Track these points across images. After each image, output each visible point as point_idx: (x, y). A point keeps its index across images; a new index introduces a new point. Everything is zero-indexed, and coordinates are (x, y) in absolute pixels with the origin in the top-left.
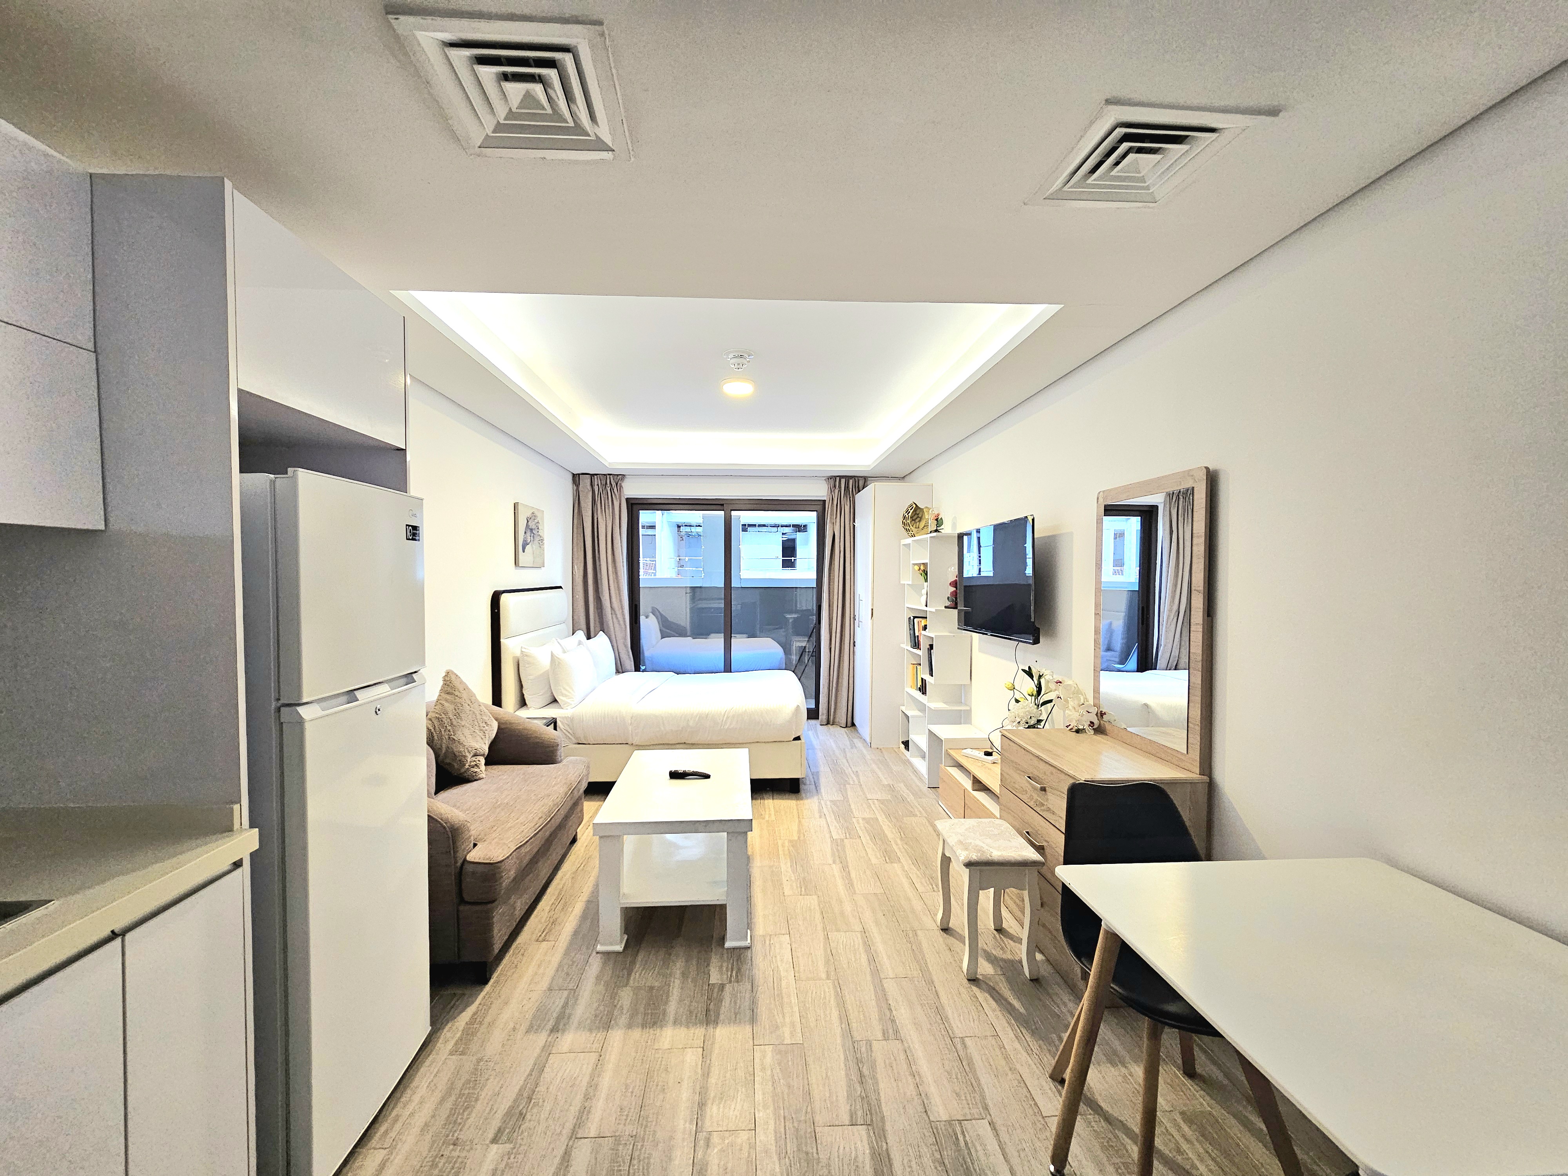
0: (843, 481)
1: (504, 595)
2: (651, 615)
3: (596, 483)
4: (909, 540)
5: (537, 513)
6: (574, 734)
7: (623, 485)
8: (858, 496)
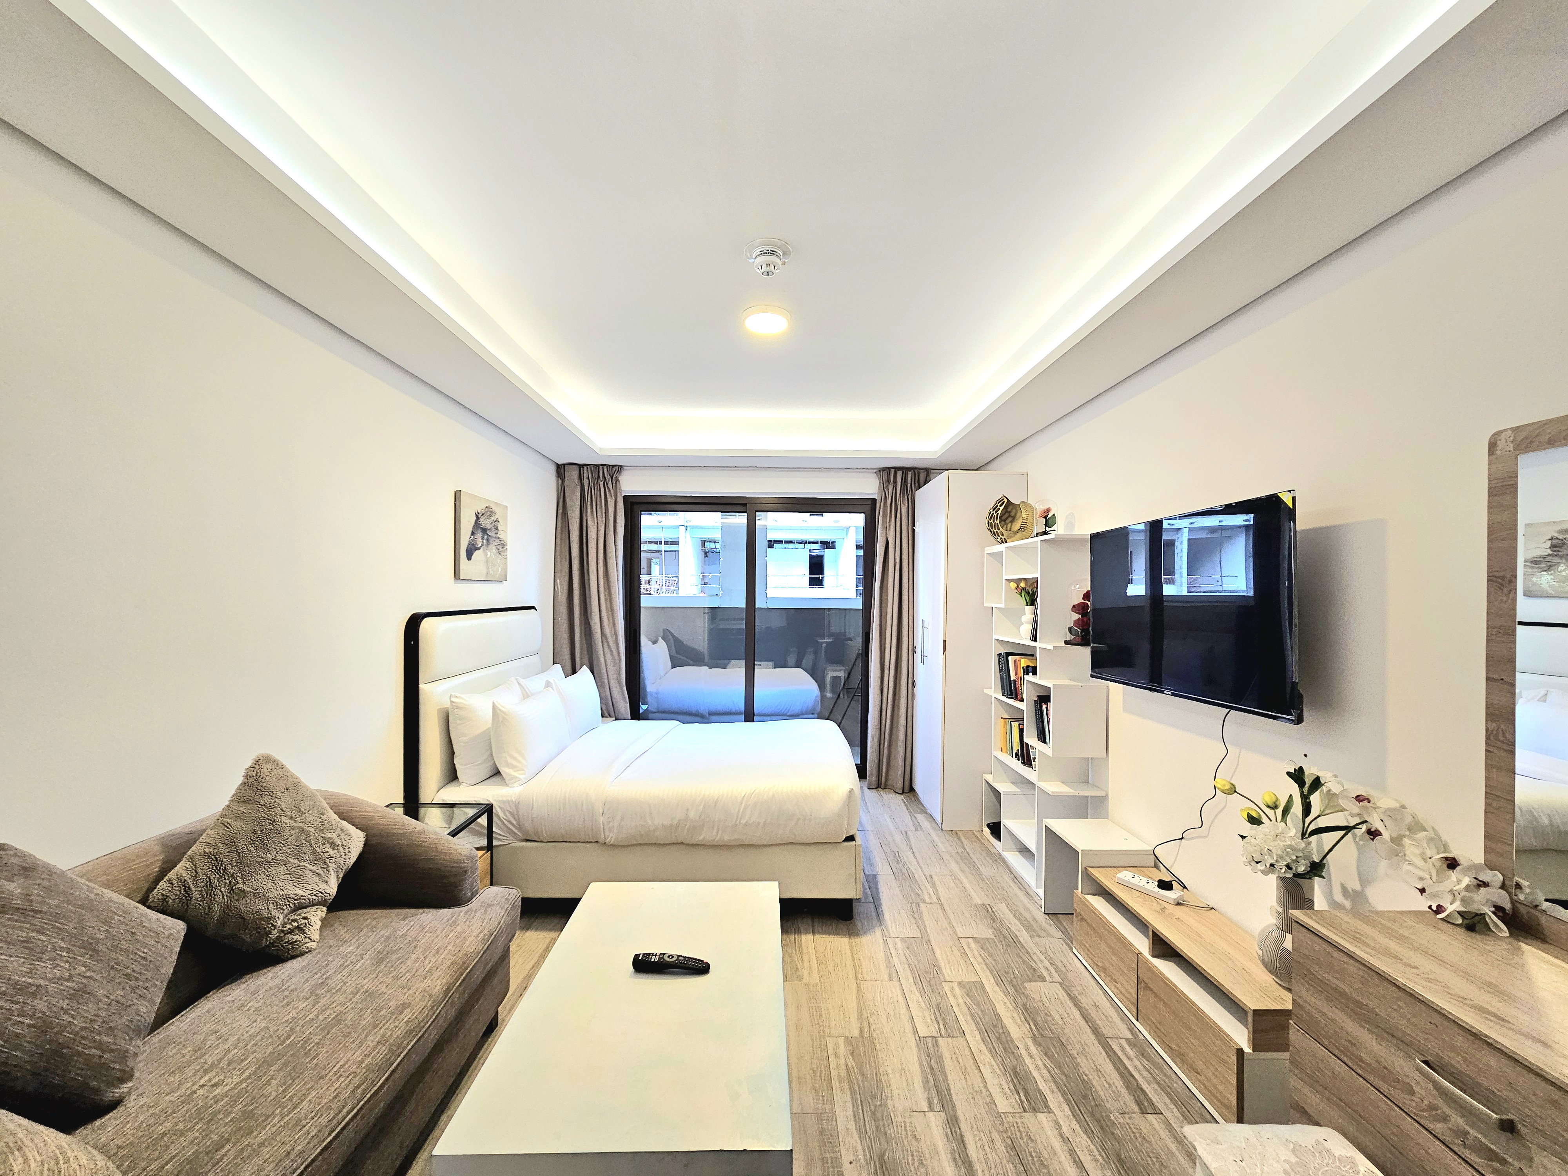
0: (899, 473)
1: (426, 619)
2: (660, 639)
3: (586, 476)
4: (1002, 547)
5: (494, 508)
6: (520, 827)
7: (620, 479)
8: (919, 493)
